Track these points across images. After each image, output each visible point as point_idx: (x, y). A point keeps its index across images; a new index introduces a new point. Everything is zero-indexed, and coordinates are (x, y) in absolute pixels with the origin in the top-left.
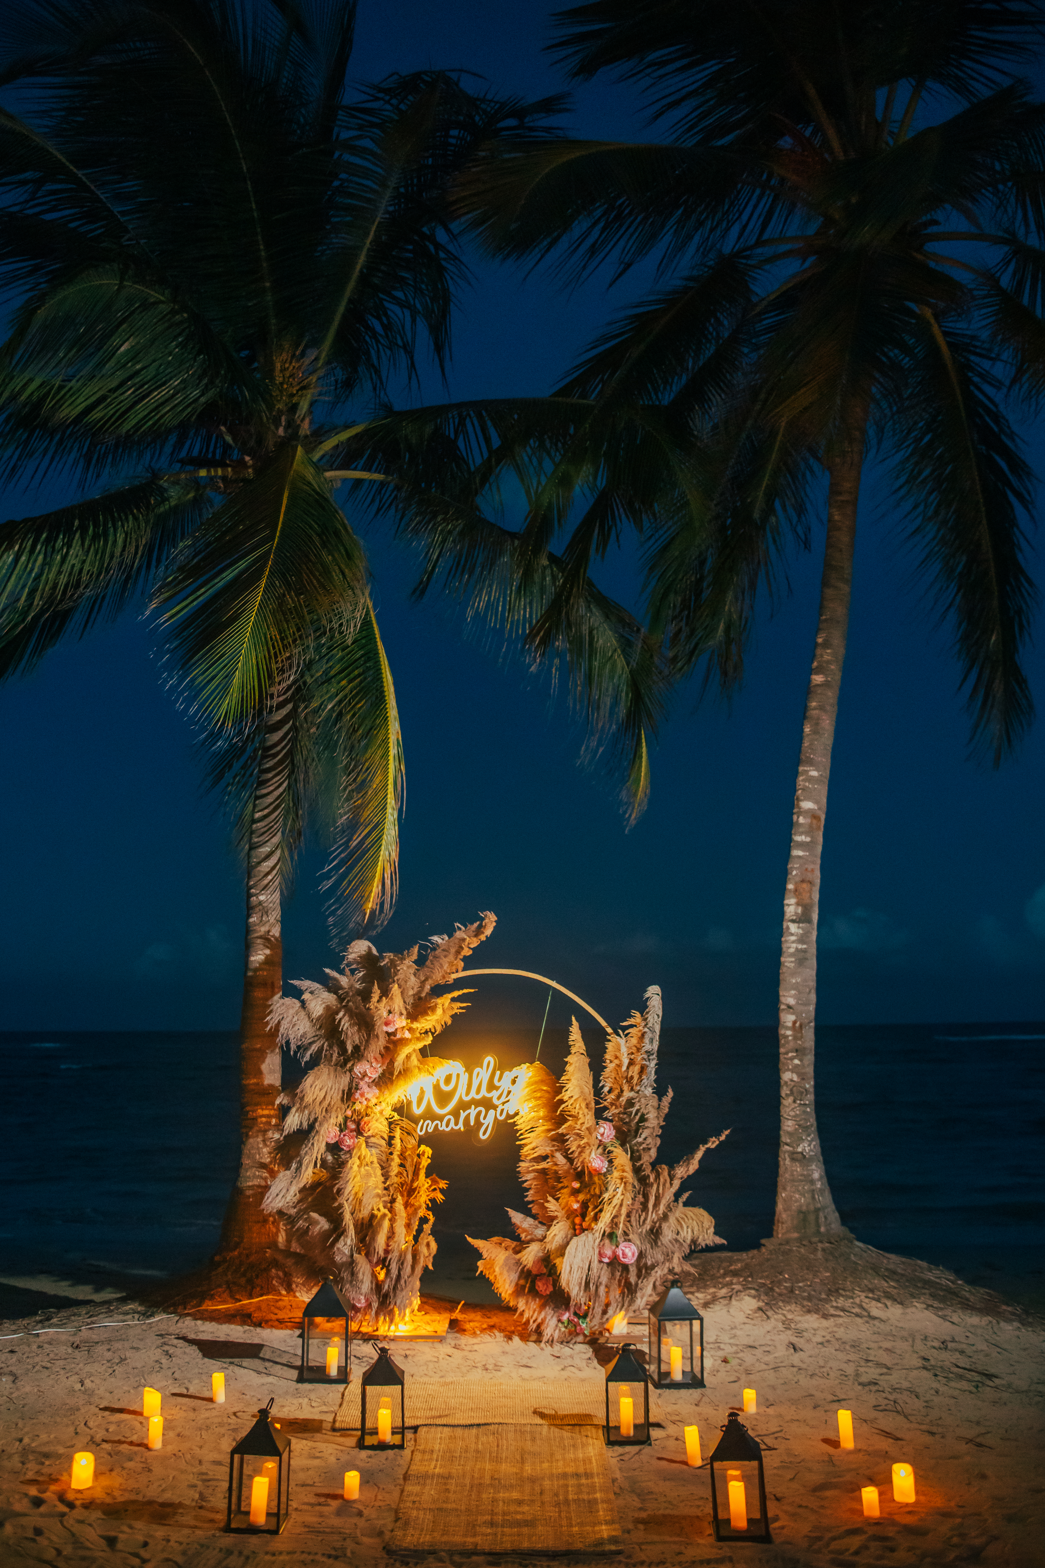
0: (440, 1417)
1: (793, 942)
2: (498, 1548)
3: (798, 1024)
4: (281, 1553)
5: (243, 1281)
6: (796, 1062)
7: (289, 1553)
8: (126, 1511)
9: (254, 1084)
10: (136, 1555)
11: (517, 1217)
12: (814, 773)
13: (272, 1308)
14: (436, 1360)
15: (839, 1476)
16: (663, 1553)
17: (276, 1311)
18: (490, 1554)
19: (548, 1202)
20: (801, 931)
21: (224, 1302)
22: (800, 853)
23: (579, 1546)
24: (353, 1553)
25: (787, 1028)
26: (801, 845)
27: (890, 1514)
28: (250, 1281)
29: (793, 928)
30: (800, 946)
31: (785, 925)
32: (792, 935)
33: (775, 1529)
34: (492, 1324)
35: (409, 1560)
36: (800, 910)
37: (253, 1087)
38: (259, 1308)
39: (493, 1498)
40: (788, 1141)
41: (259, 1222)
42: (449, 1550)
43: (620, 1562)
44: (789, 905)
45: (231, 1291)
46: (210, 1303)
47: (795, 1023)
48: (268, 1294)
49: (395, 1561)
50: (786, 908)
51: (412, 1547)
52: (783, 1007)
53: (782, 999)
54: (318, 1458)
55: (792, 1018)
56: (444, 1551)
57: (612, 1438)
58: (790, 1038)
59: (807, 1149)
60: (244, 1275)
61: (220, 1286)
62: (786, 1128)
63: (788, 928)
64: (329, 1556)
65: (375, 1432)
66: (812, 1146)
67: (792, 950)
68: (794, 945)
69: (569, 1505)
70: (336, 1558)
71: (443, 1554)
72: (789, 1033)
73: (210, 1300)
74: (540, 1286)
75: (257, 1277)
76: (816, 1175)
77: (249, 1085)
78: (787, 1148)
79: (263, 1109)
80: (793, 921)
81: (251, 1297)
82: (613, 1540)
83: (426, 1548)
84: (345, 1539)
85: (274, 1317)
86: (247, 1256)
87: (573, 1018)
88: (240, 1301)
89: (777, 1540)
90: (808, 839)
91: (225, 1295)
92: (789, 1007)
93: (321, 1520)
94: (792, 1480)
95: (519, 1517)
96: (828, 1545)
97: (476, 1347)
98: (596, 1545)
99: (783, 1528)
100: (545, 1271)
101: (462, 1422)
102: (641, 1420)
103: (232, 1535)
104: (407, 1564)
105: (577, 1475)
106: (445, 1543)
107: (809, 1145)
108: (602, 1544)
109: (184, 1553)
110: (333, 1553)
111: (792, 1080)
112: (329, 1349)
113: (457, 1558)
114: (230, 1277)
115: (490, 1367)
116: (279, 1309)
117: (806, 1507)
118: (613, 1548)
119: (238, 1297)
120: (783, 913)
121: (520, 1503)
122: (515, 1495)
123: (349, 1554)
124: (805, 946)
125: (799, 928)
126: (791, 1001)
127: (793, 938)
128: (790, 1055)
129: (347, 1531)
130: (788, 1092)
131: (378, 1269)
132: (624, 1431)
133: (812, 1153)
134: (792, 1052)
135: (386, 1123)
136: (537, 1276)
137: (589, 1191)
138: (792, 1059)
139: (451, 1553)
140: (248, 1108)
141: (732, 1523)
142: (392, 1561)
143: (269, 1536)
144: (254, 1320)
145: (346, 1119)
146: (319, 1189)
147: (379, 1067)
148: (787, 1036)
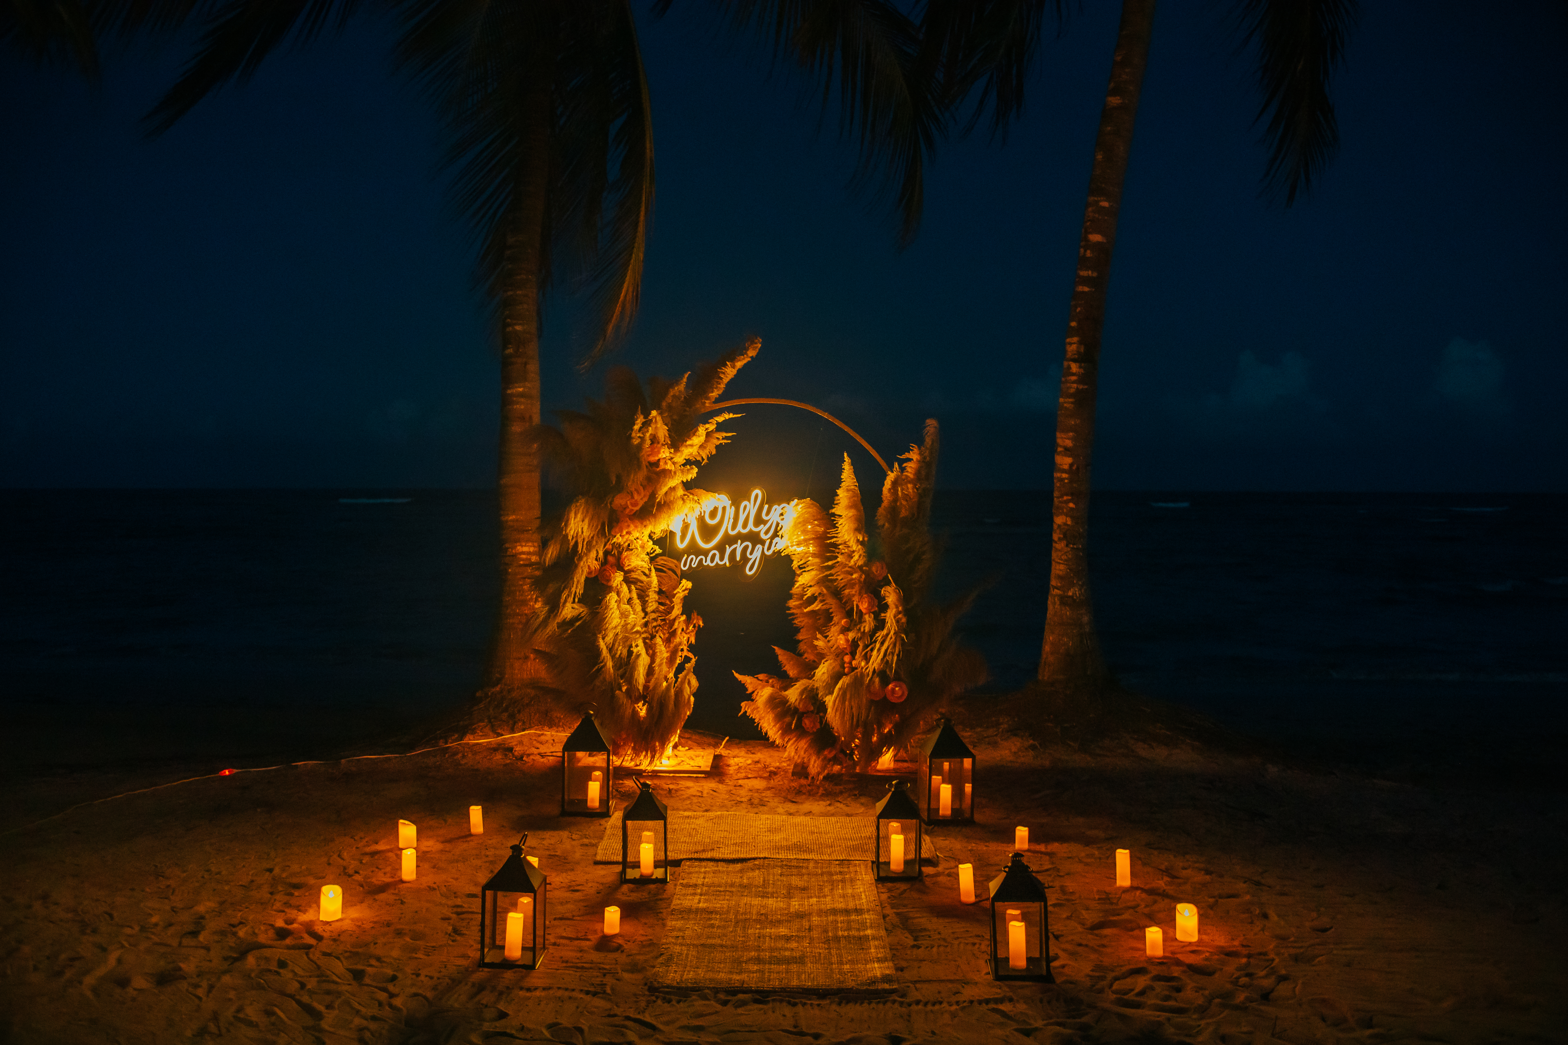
0: (704, 851)
1: (1074, 382)
2: (766, 986)
3: (1074, 468)
4: (536, 989)
5: (505, 716)
6: (1071, 505)
7: (544, 989)
8: (375, 944)
9: (513, 521)
10: (385, 990)
11: (783, 656)
12: (1105, 204)
13: (535, 742)
14: (700, 794)
15: (1118, 915)
16: (939, 992)
17: (538, 745)
18: (757, 992)
19: (817, 639)
20: (1082, 371)
21: (485, 736)
22: (1086, 289)
23: (850, 984)
24: (612, 989)
25: (1064, 471)
26: (1086, 281)
27: (1173, 953)
28: (512, 716)
29: (1074, 367)
30: (1081, 387)
31: (1066, 364)
32: (1073, 374)
33: (1055, 968)
34: (757, 759)
35: (672, 997)
36: (1082, 350)
37: (511, 524)
38: (521, 743)
39: (759, 933)
40: (1059, 584)
41: (520, 659)
42: (714, 988)
43: (894, 1002)
44: (1071, 344)
45: (492, 726)
46: (471, 737)
47: (1071, 465)
48: (530, 728)
49: (657, 997)
50: (1068, 346)
51: (675, 984)
52: (1060, 449)
53: (1059, 441)
54: (577, 891)
55: (1069, 460)
56: (708, 988)
57: (882, 874)
58: (1066, 481)
59: (1077, 593)
60: (506, 710)
61: (482, 721)
62: (1058, 572)
63: (1069, 367)
64: (588, 993)
65: (637, 865)
66: (1083, 591)
67: (1072, 391)
68: (1075, 385)
69: (839, 941)
70: (595, 994)
71: (707, 991)
72: (1064, 475)
73: (472, 734)
74: (807, 723)
75: (519, 712)
76: (1085, 619)
77: (507, 521)
78: (1056, 591)
79: (522, 546)
80: (1074, 361)
81: (513, 731)
82: (886, 979)
83: (689, 985)
84: (604, 975)
85: (536, 751)
86: (509, 691)
88: (502, 735)
89: (1059, 980)
90: (1095, 275)
91: (487, 730)
92: (1066, 449)
93: (579, 955)
94: (1068, 918)
95: (787, 953)
96: (1111, 986)
97: (740, 782)
98: (869, 984)
99: (1063, 966)
100: (812, 708)
101: (726, 856)
102: (911, 856)
103: (486, 970)
104: (669, 1001)
105: (847, 912)
106: (711, 980)
107: (1080, 590)
108: (874, 982)
109: (434, 988)
110: (592, 989)
111: (1065, 524)
112: (590, 783)
113: (722, 996)
114: (491, 711)
115: (756, 801)
116: (541, 743)
117: (1086, 946)
118: (887, 986)
119: (499, 731)
120: (1065, 351)
121: (788, 939)
122: (783, 931)
123: (609, 991)
124: (1086, 387)
125: (1080, 367)
126: (1069, 443)
127: (1074, 378)
128: (1065, 498)
129: (607, 967)
130: (1062, 536)
131: (640, 704)
132: (893, 867)
133: (1082, 597)
134: (1067, 495)
135: (647, 558)
136: (803, 713)
137: (860, 629)
138: (1067, 502)
139: (716, 991)
140: (507, 545)
141: (1011, 963)
142: (654, 998)
143: (524, 971)
144: (516, 753)
145: (607, 553)
146: (577, 624)
147: (641, 499)
148: (1062, 480)
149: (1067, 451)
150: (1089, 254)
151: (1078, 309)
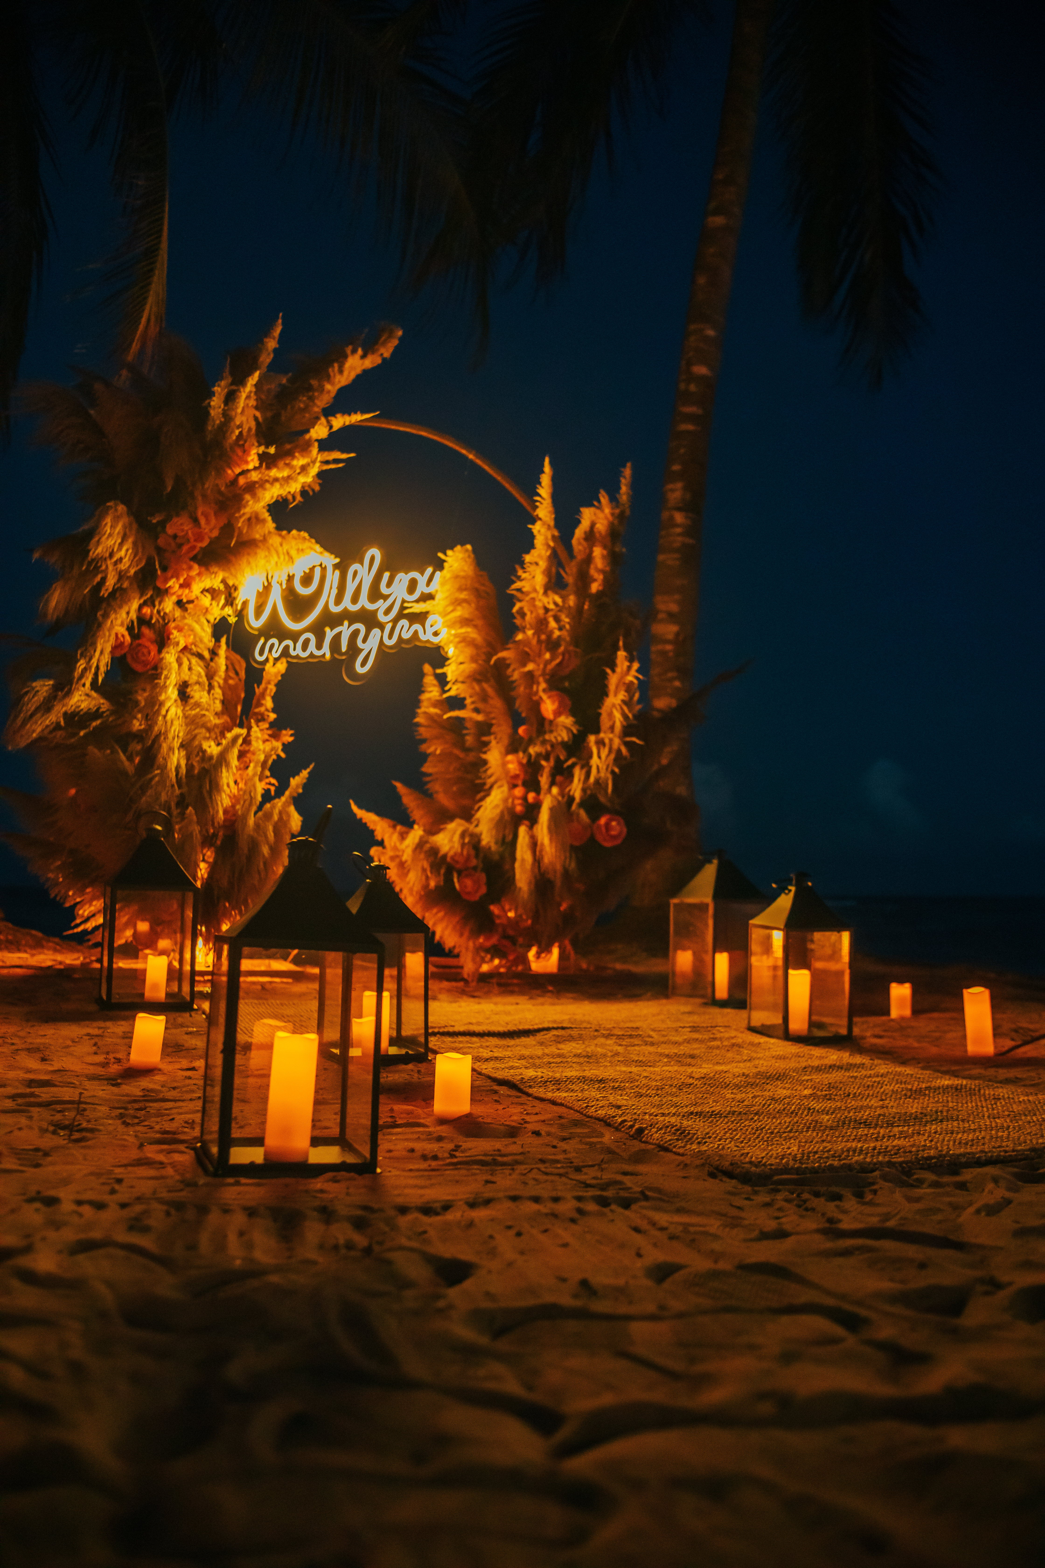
1: (679, 535)
3: (681, 638)
6: (677, 684)
11: (408, 798)
12: (711, 333)
20: (689, 521)
22: (690, 427)
26: (690, 418)
29: (679, 517)
30: (688, 541)
32: (677, 526)
36: (689, 496)
44: (672, 490)
47: (677, 634)
52: (661, 616)
53: (661, 607)
55: (673, 629)
63: (671, 518)
67: (677, 545)
68: (680, 539)
72: (669, 647)
74: (468, 884)
80: (679, 509)
87: (547, 460)
90: (700, 412)
92: (669, 615)
124: (694, 541)
125: (687, 517)
126: (674, 608)
127: (679, 530)
128: (670, 675)
134: (671, 672)
135: (209, 630)
138: (670, 680)
145: (142, 621)
146: (94, 724)
147: (211, 528)
148: (664, 653)
149: (672, 617)
150: (693, 388)
151: (682, 451)
